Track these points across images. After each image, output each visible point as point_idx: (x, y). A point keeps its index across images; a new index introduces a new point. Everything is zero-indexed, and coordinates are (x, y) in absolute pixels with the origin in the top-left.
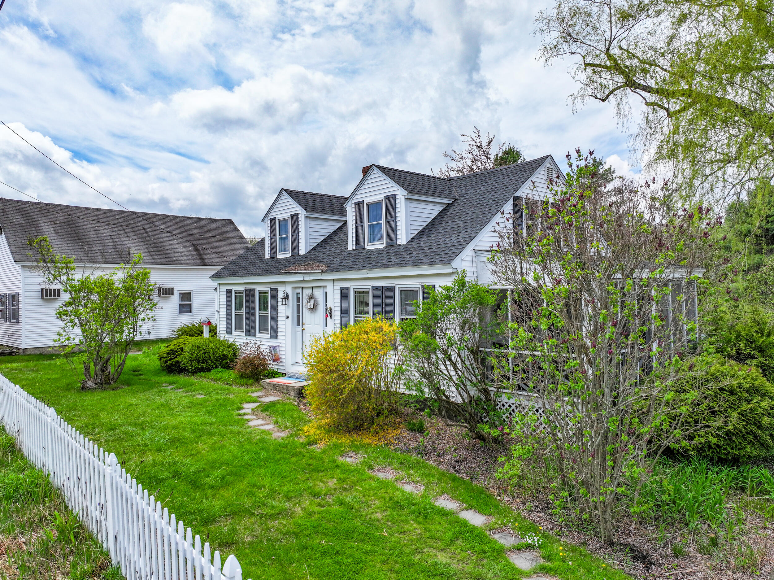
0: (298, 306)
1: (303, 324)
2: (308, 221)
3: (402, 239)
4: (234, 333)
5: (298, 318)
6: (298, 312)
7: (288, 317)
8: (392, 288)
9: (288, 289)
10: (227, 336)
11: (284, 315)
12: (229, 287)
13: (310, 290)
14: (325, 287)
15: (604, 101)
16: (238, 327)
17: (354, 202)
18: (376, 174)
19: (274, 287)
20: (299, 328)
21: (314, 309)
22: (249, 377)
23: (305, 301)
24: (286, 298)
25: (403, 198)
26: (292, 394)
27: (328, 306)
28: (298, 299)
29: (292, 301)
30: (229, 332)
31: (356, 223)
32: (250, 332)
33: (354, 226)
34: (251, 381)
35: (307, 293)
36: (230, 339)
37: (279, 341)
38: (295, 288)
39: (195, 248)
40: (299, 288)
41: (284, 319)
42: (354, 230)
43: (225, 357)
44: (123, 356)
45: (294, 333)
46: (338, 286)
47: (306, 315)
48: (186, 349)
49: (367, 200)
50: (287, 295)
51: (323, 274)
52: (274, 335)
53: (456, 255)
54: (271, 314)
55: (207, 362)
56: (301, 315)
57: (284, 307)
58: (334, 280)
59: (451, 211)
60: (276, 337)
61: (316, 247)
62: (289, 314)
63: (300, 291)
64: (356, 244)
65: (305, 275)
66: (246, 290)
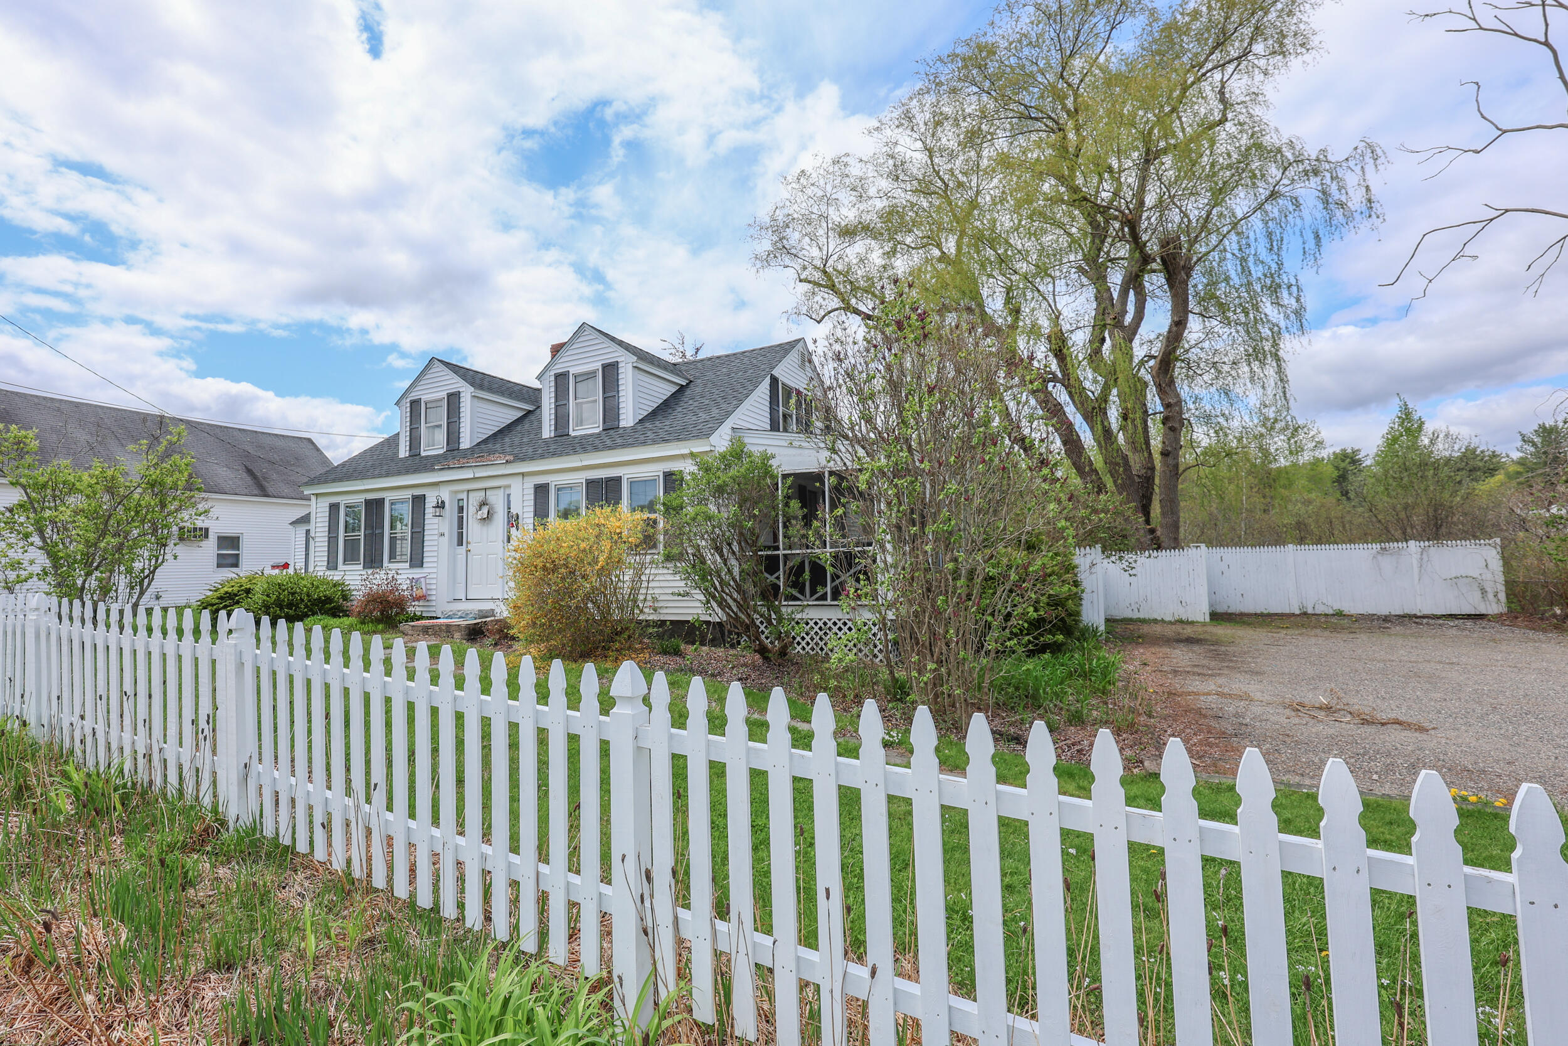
0: (461, 519)
1: (467, 543)
2: (477, 403)
3: (628, 418)
4: (341, 566)
5: (460, 535)
6: (460, 526)
7: (442, 535)
8: (618, 480)
9: (445, 494)
10: (328, 573)
11: (436, 532)
12: (334, 500)
13: (483, 493)
14: (509, 486)
15: (819, 322)
16: (351, 557)
17: (552, 373)
18: (589, 335)
19: (418, 492)
20: (463, 549)
21: (488, 518)
22: (378, 621)
23: (472, 510)
24: (441, 505)
25: (630, 366)
26: (457, 635)
27: (514, 511)
28: (461, 509)
29: (450, 510)
30: (332, 565)
31: (556, 401)
32: (373, 561)
33: (553, 406)
34: (380, 627)
35: (475, 498)
36: (336, 576)
37: (425, 570)
38: (456, 492)
39: (250, 472)
40: (463, 491)
41: (436, 537)
42: (553, 411)
43: (328, 600)
44: (135, 597)
45: (453, 559)
46: (530, 483)
47: (473, 528)
48: (258, 588)
49: (572, 371)
50: (443, 502)
51: (509, 466)
52: (417, 560)
53: (713, 430)
54: (412, 533)
55: (297, 607)
56: (464, 531)
57: (436, 520)
58: (523, 474)
59: (688, 392)
60: (421, 565)
61: (487, 439)
62: (445, 529)
63: (464, 496)
64: (556, 429)
65: (476, 470)
66: (368, 503)
